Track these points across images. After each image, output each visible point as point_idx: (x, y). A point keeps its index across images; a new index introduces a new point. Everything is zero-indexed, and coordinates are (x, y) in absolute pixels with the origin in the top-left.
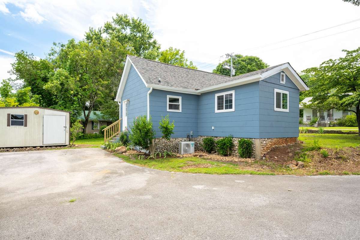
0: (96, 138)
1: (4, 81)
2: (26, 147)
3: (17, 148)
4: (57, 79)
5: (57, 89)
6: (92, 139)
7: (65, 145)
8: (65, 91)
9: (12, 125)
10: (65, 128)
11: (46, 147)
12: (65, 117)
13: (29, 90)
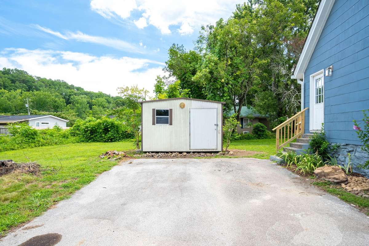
0: (248, 139)
1: (158, 77)
2: (172, 152)
3: (162, 153)
4: (206, 67)
5: (207, 78)
6: (243, 140)
7: (217, 151)
8: (214, 81)
9: (157, 123)
10: (216, 127)
11: (194, 152)
12: (216, 110)
13: (179, 84)
